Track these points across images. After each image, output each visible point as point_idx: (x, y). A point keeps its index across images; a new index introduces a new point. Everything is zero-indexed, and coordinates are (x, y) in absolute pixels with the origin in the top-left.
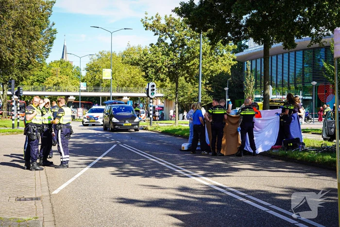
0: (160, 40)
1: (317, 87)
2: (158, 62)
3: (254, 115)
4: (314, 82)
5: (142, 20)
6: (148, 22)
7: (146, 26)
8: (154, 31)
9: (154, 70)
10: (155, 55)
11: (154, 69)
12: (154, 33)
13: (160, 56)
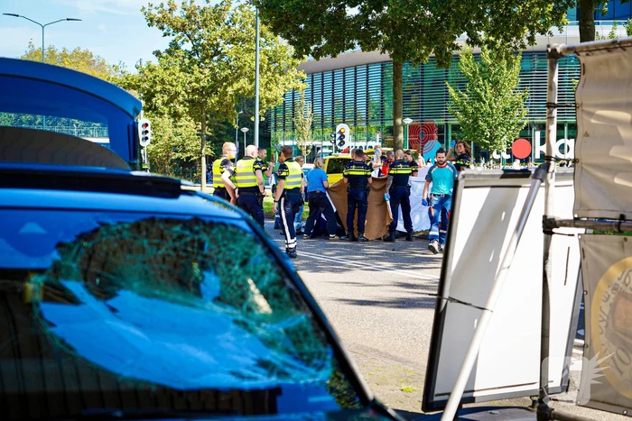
0: (175, 45)
1: (411, 127)
2: (175, 83)
3: (410, 174)
4: (408, 119)
5: (144, 8)
6: (154, 12)
7: (151, 20)
8: (162, 28)
9: (166, 98)
10: (168, 72)
11: (166, 96)
12: (162, 33)
13: (177, 74)
